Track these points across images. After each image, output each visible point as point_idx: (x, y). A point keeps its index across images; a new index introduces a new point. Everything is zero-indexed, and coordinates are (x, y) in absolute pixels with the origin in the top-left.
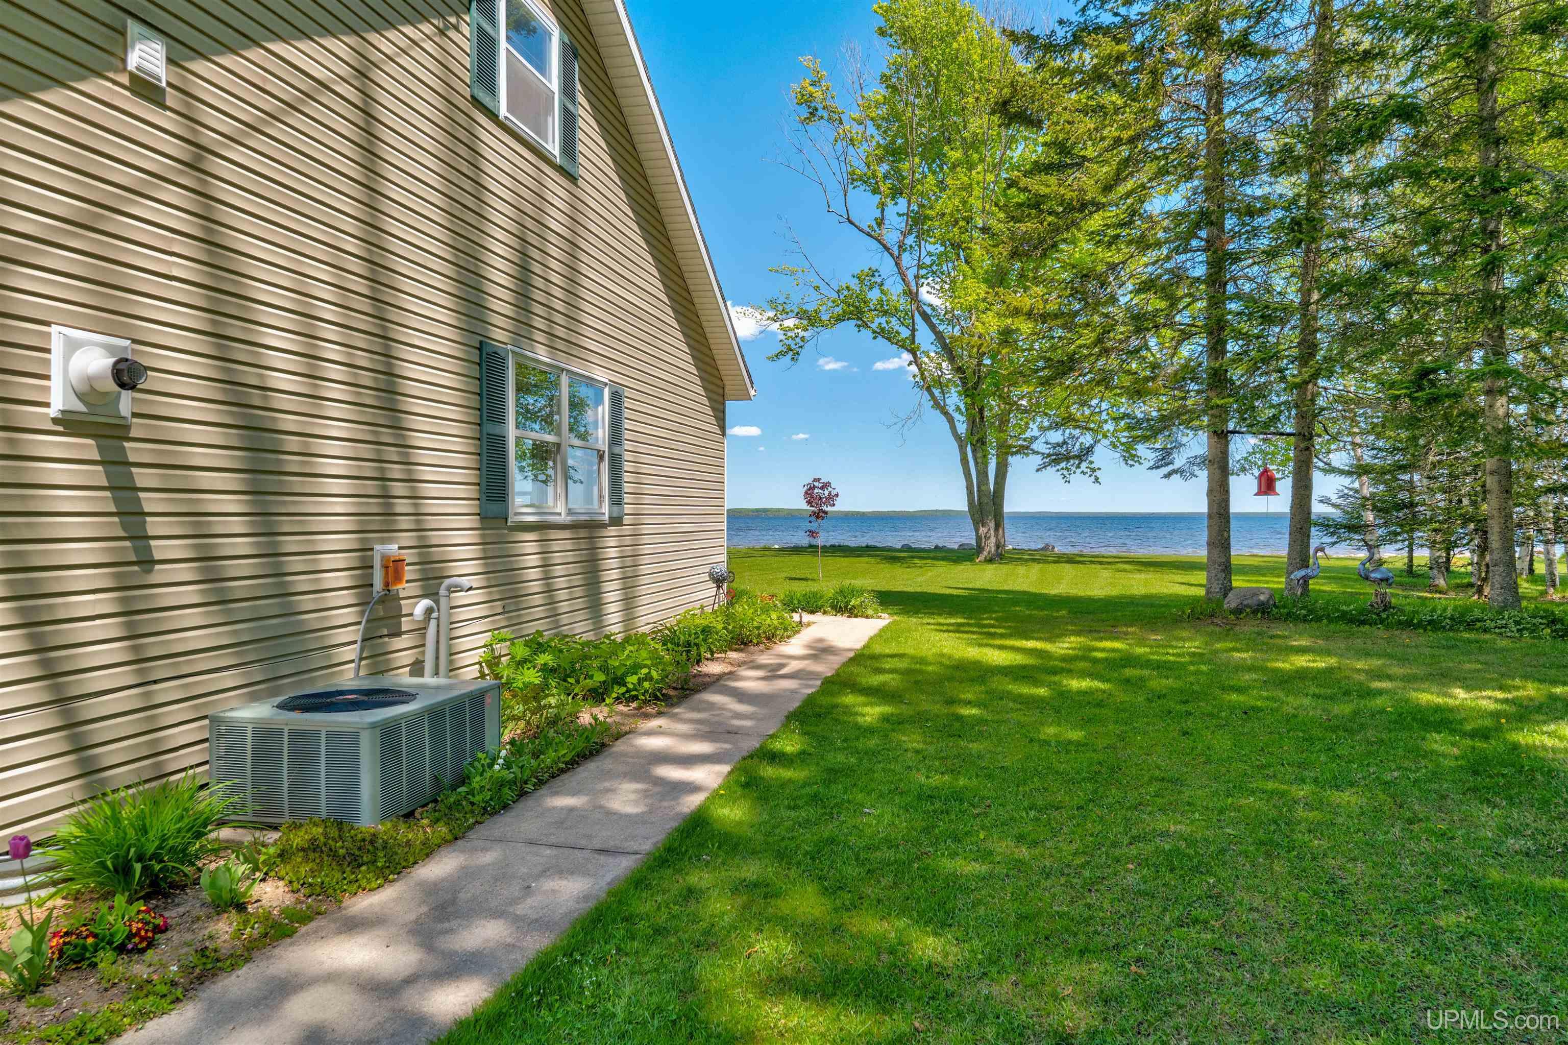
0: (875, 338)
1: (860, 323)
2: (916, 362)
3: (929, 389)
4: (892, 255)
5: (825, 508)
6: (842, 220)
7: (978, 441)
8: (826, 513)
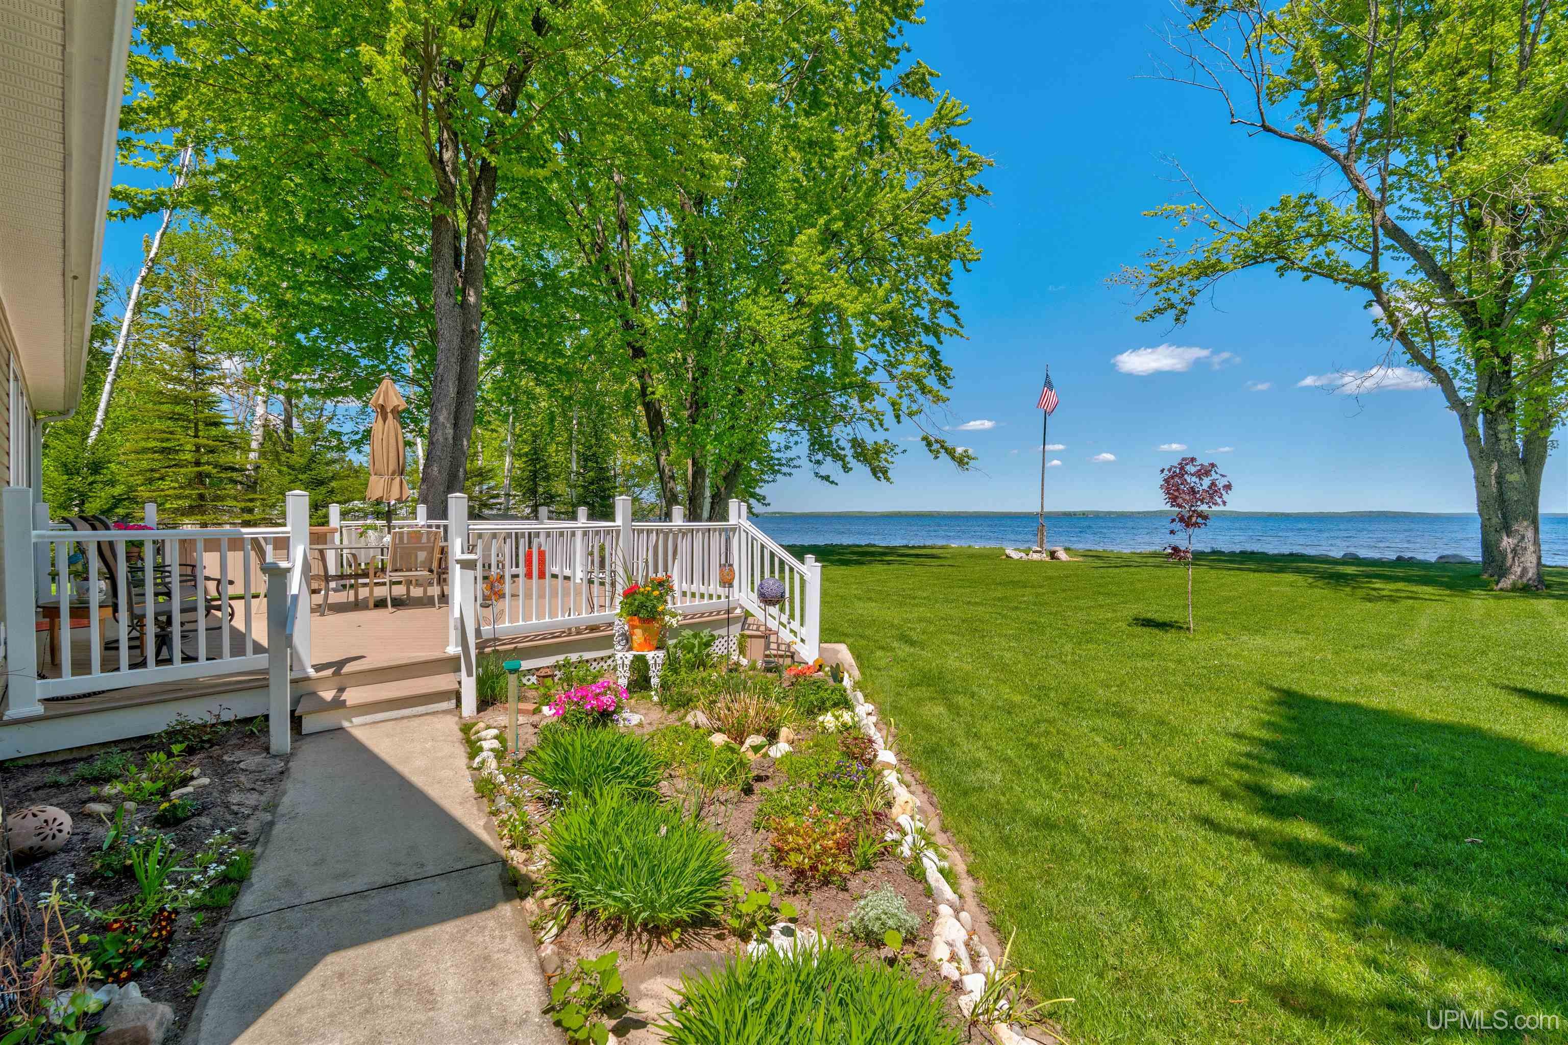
0: (1306, 278)
1: (1281, 262)
2: (1379, 301)
3: (1403, 337)
4: (1336, 158)
5: (1204, 508)
6: (1252, 130)
7: (1499, 407)
8: (1200, 515)
